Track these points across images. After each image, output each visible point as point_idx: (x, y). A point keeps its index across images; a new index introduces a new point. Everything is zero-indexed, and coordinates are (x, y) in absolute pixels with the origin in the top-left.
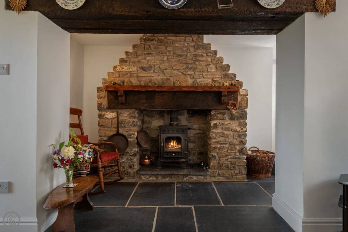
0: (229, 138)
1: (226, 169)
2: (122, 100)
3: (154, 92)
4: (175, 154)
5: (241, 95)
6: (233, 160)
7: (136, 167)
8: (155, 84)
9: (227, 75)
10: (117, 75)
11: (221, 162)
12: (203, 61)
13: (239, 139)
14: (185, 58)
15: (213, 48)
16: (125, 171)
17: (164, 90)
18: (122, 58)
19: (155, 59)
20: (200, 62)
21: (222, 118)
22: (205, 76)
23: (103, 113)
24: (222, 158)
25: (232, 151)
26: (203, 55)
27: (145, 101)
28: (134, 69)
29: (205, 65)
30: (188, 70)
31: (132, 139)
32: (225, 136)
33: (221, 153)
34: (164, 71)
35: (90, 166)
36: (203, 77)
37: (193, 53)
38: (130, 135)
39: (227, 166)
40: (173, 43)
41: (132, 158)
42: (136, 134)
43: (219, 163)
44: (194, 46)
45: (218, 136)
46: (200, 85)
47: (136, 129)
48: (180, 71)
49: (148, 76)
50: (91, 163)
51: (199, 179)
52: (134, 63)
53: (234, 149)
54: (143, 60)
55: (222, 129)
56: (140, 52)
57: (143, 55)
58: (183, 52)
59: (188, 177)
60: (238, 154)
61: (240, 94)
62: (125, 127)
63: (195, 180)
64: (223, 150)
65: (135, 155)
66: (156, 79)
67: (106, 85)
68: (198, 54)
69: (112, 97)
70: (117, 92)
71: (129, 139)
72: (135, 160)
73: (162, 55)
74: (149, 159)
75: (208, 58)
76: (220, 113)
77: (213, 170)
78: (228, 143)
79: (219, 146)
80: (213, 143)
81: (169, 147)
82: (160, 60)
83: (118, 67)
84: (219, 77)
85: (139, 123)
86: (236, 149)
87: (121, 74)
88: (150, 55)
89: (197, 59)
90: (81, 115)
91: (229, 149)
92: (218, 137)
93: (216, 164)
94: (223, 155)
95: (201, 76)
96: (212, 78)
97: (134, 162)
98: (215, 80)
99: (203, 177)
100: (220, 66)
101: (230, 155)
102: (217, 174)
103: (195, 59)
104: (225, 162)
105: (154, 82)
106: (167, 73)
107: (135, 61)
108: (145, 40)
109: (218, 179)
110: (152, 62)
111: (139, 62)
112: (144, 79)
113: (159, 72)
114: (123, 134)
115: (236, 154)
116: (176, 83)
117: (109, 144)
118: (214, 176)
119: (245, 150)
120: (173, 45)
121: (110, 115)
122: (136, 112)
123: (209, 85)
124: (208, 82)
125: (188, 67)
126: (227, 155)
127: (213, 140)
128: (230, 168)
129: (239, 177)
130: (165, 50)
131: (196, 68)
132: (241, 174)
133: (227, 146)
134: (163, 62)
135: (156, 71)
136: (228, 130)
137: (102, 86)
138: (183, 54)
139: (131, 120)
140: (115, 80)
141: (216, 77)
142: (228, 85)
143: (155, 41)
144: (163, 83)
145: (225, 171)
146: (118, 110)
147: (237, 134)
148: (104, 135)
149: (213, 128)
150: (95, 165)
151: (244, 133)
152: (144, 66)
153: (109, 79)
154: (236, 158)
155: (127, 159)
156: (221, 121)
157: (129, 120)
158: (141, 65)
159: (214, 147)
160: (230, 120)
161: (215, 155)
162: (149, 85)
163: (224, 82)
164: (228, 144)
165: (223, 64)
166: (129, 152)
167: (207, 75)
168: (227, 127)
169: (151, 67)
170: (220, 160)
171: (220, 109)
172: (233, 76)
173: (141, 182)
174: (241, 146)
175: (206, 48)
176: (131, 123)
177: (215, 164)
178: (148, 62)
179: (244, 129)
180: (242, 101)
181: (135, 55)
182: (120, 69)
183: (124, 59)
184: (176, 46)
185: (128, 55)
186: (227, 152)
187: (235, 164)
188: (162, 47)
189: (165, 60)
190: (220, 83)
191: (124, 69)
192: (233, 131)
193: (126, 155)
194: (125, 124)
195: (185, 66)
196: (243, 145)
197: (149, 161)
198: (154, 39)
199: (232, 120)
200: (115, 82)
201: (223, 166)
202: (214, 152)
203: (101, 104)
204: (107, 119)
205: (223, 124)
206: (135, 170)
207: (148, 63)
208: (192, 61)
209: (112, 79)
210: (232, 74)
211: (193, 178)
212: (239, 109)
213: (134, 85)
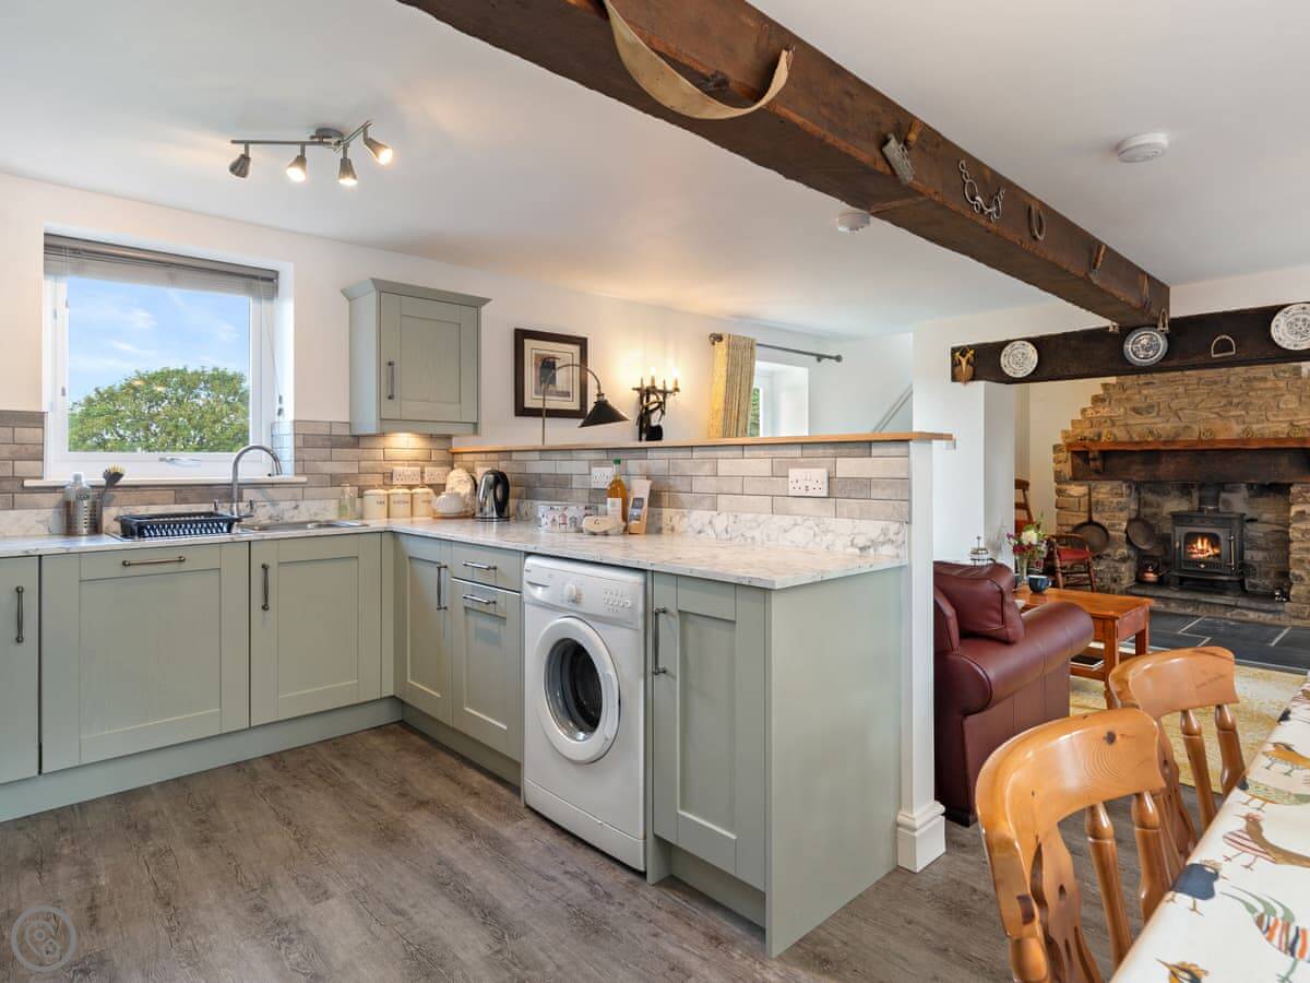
2: (1096, 466)
3: (1157, 452)
4: (1205, 566)
7: (1124, 581)
8: (1161, 436)
10: (1088, 424)
12: (1266, 389)
17: (1179, 447)
18: (1096, 396)
19: (1161, 393)
20: (1260, 392)
22: (1272, 419)
23: (1064, 487)
27: (1140, 467)
28: (1118, 412)
29: (1272, 397)
30: (1231, 408)
31: (1117, 533)
34: (1179, 412)
36: (1268, 420)
38: (1114, 525)
41: (1117, 565)
42: (1125, 524)
46: (1259, 436)
47: (1124, 515)
48: (1217, 410)
49: (1146, 424)
50: (1045, 560)
51: (1261, 618)
52: (1119, 401)
54: (1137, 397)
56: (1129, 383)
57: (1137, 387)
58: (1221, 374)
59: (1236, 611)
62: (1103, 511)
63: (1252, 620)
65: (1124, 560)
66: (1163, 428)
67: (1069, 440)
69: (1079, 461)
70: (1087, 453)
71: (1111, 533)
72: (1123, 569)
73: (1173, 383)
74: (1155, 572)
75: (1278, 382)
77: (1296, 605)
80: (1296, 549)
81: (1192, 553)
82: (1170, 394)
83: (1089, 410)
85: (1133, 506)
87: (1095, 422)
88: (1150, 386)
89: (1251, 386)
90: (1028, 488)
95: (1264, 418)
96: (1288, 421)
97: (1121, 573)
98: (1298, 426)
99: (1270, 616)
105: (1159, 433)
106: (1184, 416)
110: (1153, 398)
111: (1128, 399)
112: (1139, 429)
113: (1169, 416)
114: (1100, 522)
116: (1204, 433)
117: (1075, 538)
118: (1299, 618)
121: (1077, 490)
122: (1124, 485)
123: (1280, 436)
124: (1280, 430)
125: (1230, 403)
127: (1297, 544)
131: (1251, 403)
134: (1176, 396)
135: (1161, 413)
137: (1062, 443)
138: (1219, 379)
139: (1115, 500)
140: (1083, 432)
141: (1300, 418)
144: (1178, 435)
146: (1090, 482)
148: (1066, 523)
149: (1297, 521)
152: (1139, 405)
153: (1073, 432)
155: (1108, 567)
157: (1111, 499)
158: (1132, 405)
159: (1299, 559)
161: (1300, 576)
162: (1148, 440)
166: (1112, 555)
167: (1276, 416)
169: (1152, 407)
176: (1114, 505)
178: (1146, 398)
181: (1119, 389)
182: (1092, 414)
183: (1100, 397)
185: (1108, 390)
189: (1179, 394)
191: (1101, 413)
193: (1105, 559)
194: (1102, 505)
195: (1224, 402)
197: (1155, 576)
200: (1084, 436)
202: (1299, 569)
203: (1060, 472)
204: (1072, 497)
206: (1123, 587)
207: (1145, 400)
208: (1241, 391)
209: (1079, 431)
211: (1245, 616)
213: (1119, 440)
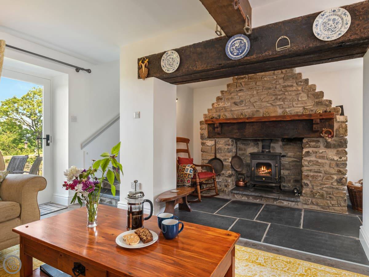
0: (324, 167)
1: (320, 198)
2: (218, 131)
3: (244, 123)
4: (265, 179)
5: (339, 122)
6: (329, 190)
7: (230, 187)
8: (246, 115)
9: (320, 103)
10: (215, 110)
11: (314, 191)
12: (293, 91)
13: (336, 169)
14: (274, 90)
15: (304, 77)
16: (221, 189)
17: (253, 120)
18: (218, 97)
19: (246, 94)
20: (290, 92)
21: (315, 146)
22: (295, 106)
23: (204, 141)
24: (315, 187)
25: (328, 181)
26: (293, 85)
27: (237, 131)
28: (228, 104)
29: (295, 95)
30: (277, 101)
31: (227, 163)
32: (319, 164)
33: (315, 181)
34: (254, 104)
35: (190, 181)
36: (293, 106)
37: (282, 85)
38: (225, 160)
39: (322, 196)
40: (263, 78)
41: (227, 179)
42: (230, 159)
43: (312, 191)
44: (283, 78)
45: (310, 164)
46: (289, 114)
47: (230, 154)
48: (270, 102)
49: (239, 110)
50: (192, 179)
51: (289, 205)
52: (228, 99)
53: (330, 178)
54: (236, 97)
55: (316, 157)
56: (232, 90)
57: (236, 92)
58: (273, 85)
59: (278, 201)
60: (336, 184)
61: (336, 120)
62: (221, 153)
63: (286, 205)
64: (317, 178)
65: (230, 176)
66: (247, 112)
67: (206, 119)
68: (288, 85)
69: (211, 129)
70: (214, 124)
71: (224, 163)
72: (230, 181)
73: (252, 90)
74: (244, 181)
75: (298, 87)
76: (313, 141)
77: (305, 198)
78: (323, 171)
79: (312, 174)
80: (305, 170)
81: (260, 171)
82: (250, 95)
83: (215, 104)
84: (311, 105)
85: (234, 150)
86: (333, 178)
87: (218, 110)
88: (241, 91)
89: (286, 90)
90: (189, 143)
91: (324, 178)
92: (311, 166)
93: (309, 192)
94: (317, 184)
95: (291, 105)
96: (302, 106)
97: (228, 183)
98: (307, 109)
99: (294, 203)
100: (312, 94)
101: (325, 184)
102: (310, 202)
103: (284, 90)
104: (319, 191)
105: (245, 114)
106: (256, 106)
107: (229, 98)
108: (237, 79)
109: (311, 207)
110: (243, 97)
111: (232, 98)
112: (236, 112)
113: (249, 105)
114: (220, 158)
115: (333, 184)
116: (265, 114)
117: (209, 166)
118: (306, 204)
119: (345, 181)
120: (262, 79)
121: (210, 143)
122: (230, 140)
123: (299, 114)
124: (299, 111)
125: (276, 99)
126: (321, 184)
127: (306, 168)
128: (326, 198)
129: (337, 208)
130: (255, 85)
131: (286, 98)
132: (339, 206)
133: (322, 175)
134: (253, 96)
135: (246, 105)
136: (323, 159)
137: (204, 120)
138: (272, 87)
139: (226, 147)
140: (213, 114)
141: (308, 105)
142: (321, 112)
143: (246, 79)
145: (319, 200)
146: (216, 139)
147: (334, 163)
148: (205, 159)
149: (306, 156)
150: (194, 180)
151: (343, 162)
152: (236, 101)
153: (208, 114)
154: (333, 188)
155: (223, 180)
156: (314, 149)
157: (224, 147)
158: (234, 101)
159: (306, 175)
160: (325, 148)
161: (307, 183)
162: (240, 117)
163: (317, 110)
164: (323, 173)
165: (316, 91)
166: (225, 174)
167: (297, 104)
168: (321, 155)
169: (242, 101)
170: (313, 189)
171: (313, 137)
172: (327, 103)
173: (234, 199)
174: (339, 176)
175: (296, 78)
176: (226, 150)
177: (307, 192)
179: (343, 158)
180: (339, 128)
181: (228, 93)
182: (216, 106)
183: (220, 97)
184: (265, 80)
185: (223, 94)
186: (322, 181)
187: (332, 194)
188: (252, 83)
189: (254, 94)
190: (312, 111)
191: (220, 105)
192: (329, 159)
193: (222, 176)
194: (221, 150)
195: (274, 98)
196: (341, 175)
197: (243, 183)
198: (245, 77)
199: (328, 148)
200: (213, 117)
201: (317, 195)
202: (306, 180)
203: (203, 134)
204: (208, 146)
205: (316, 152)
206: (230, 190)
207: (240, 98)
208: (281, 92)
209: (211, 114)
210: (327, 100)
211: (283, 203)
212: (336, 136)
213: (228, 118)
